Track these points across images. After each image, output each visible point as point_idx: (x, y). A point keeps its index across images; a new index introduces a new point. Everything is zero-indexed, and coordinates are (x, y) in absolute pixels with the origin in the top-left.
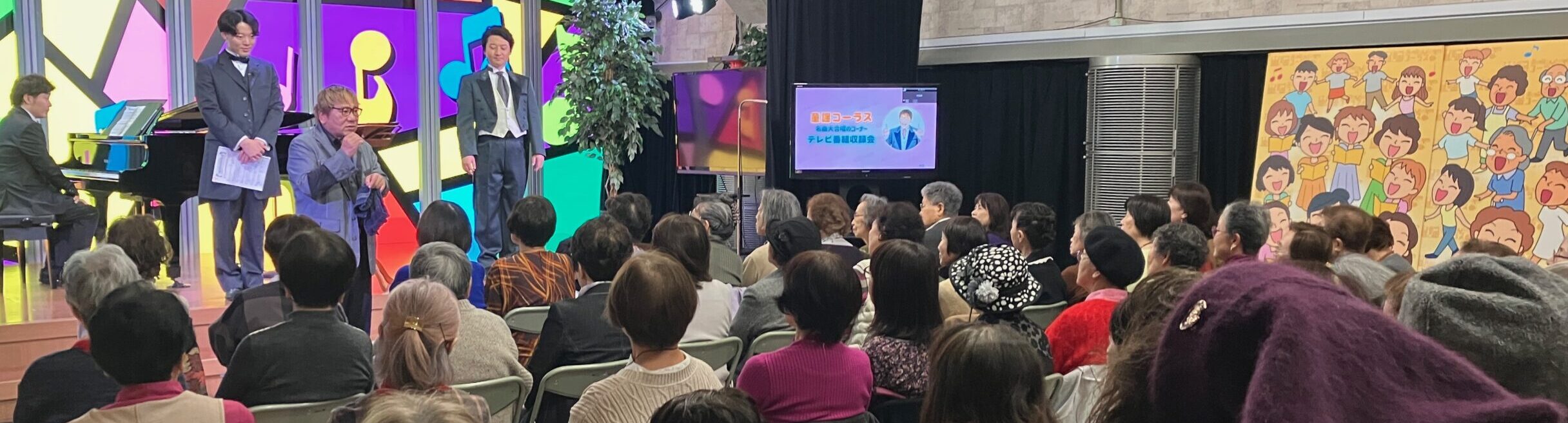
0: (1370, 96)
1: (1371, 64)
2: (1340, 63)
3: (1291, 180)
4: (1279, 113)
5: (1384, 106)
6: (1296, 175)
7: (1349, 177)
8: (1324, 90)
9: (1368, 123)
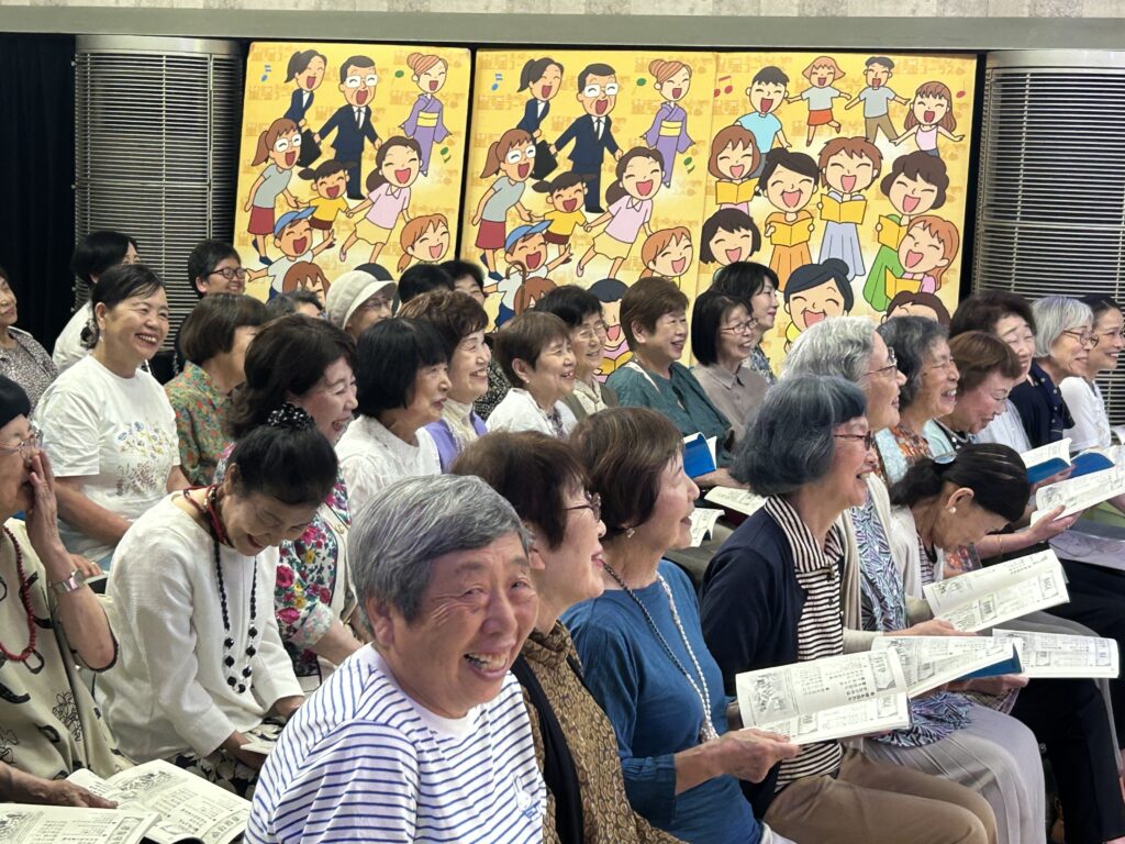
0: (872, 123)
1: (871, 75)
2: (823, 72)
4: (730, 145)
5: (893, 139)
6: (763, 238)
7: (847, 244)
8: (799, 112)
9: (871, 163)
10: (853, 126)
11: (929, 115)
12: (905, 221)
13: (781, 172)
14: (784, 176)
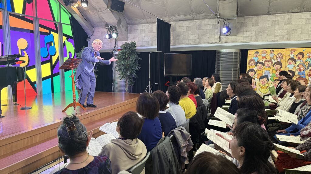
0: (271, 58)
1: (271, 52)
4: (251, 61)
5: (274, 60)
7: (268, 73)
8: (261, 57)
10: (269, 58)
11: (279, 57)
12: (276, 70)
13: (258, 64)
14: (259, 65)
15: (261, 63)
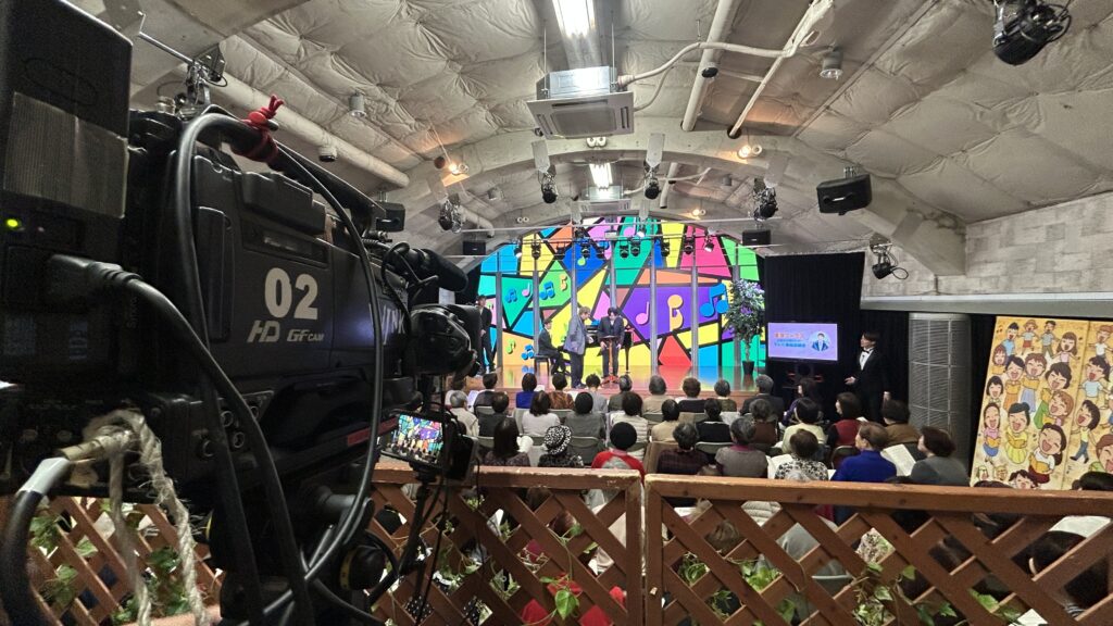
3: (1002, 392)
15: (1019, 362)
